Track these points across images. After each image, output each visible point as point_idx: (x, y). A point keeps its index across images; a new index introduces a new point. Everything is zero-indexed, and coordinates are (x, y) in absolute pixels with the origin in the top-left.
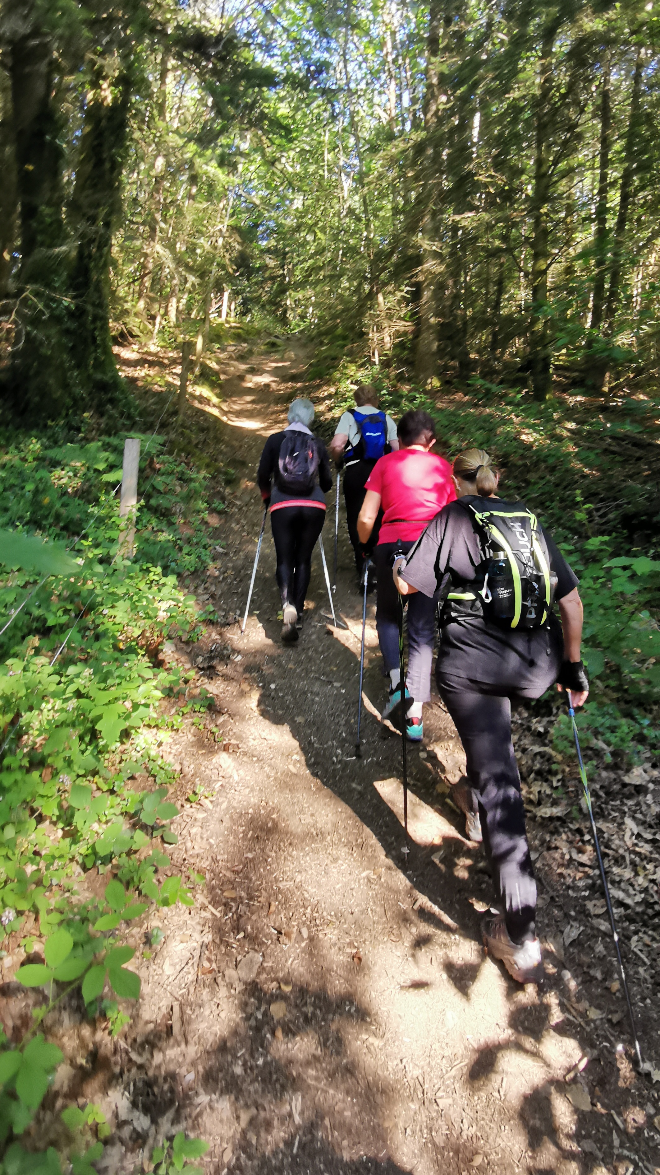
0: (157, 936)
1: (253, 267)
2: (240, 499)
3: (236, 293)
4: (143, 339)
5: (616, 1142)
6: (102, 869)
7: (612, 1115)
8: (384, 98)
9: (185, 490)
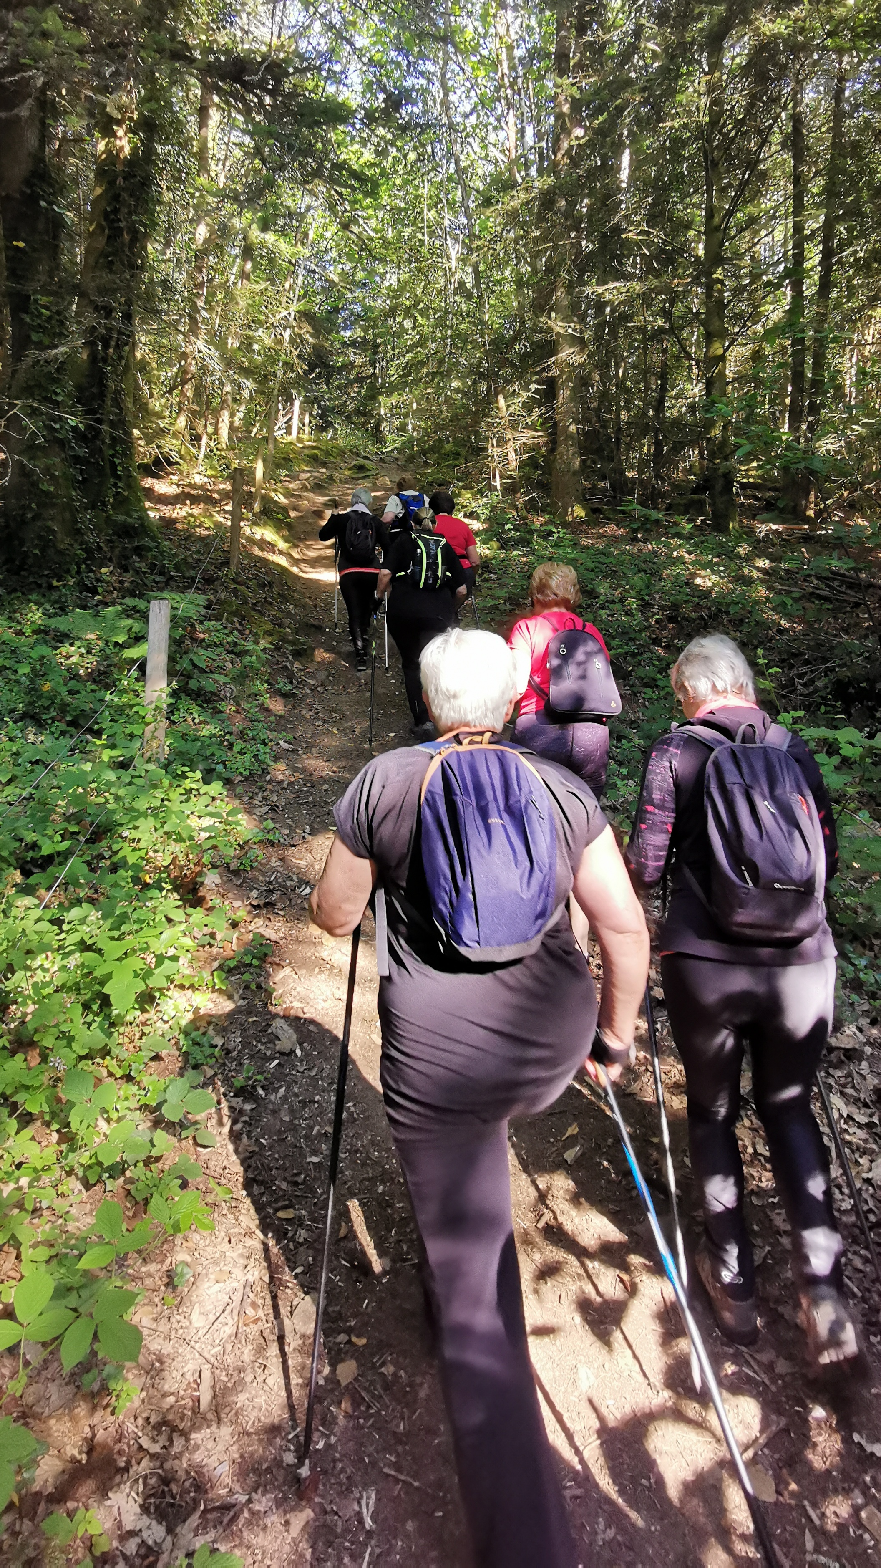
0: (182, 1275)
1: (333, 367)
2: (314, 677)
3: (309, 402)
4: (185, 467)
5: (810, 1545)
6: (110, 1185)
7: (804, 1507)
8: (502, 135)
9: (238, 666)
